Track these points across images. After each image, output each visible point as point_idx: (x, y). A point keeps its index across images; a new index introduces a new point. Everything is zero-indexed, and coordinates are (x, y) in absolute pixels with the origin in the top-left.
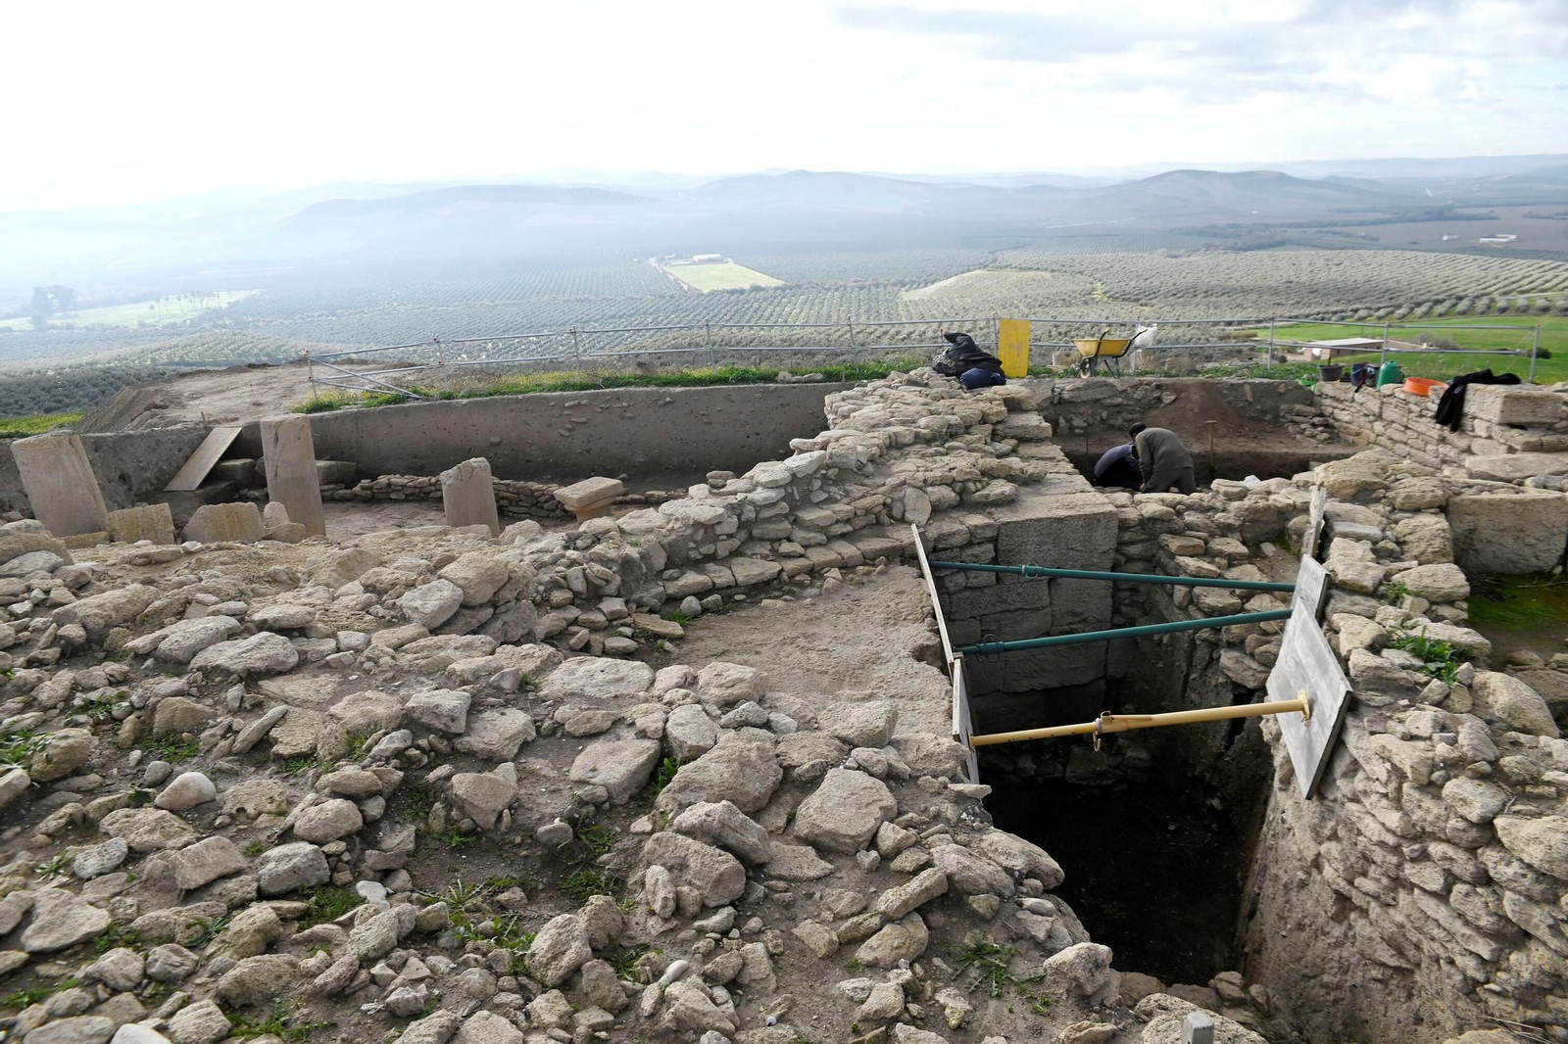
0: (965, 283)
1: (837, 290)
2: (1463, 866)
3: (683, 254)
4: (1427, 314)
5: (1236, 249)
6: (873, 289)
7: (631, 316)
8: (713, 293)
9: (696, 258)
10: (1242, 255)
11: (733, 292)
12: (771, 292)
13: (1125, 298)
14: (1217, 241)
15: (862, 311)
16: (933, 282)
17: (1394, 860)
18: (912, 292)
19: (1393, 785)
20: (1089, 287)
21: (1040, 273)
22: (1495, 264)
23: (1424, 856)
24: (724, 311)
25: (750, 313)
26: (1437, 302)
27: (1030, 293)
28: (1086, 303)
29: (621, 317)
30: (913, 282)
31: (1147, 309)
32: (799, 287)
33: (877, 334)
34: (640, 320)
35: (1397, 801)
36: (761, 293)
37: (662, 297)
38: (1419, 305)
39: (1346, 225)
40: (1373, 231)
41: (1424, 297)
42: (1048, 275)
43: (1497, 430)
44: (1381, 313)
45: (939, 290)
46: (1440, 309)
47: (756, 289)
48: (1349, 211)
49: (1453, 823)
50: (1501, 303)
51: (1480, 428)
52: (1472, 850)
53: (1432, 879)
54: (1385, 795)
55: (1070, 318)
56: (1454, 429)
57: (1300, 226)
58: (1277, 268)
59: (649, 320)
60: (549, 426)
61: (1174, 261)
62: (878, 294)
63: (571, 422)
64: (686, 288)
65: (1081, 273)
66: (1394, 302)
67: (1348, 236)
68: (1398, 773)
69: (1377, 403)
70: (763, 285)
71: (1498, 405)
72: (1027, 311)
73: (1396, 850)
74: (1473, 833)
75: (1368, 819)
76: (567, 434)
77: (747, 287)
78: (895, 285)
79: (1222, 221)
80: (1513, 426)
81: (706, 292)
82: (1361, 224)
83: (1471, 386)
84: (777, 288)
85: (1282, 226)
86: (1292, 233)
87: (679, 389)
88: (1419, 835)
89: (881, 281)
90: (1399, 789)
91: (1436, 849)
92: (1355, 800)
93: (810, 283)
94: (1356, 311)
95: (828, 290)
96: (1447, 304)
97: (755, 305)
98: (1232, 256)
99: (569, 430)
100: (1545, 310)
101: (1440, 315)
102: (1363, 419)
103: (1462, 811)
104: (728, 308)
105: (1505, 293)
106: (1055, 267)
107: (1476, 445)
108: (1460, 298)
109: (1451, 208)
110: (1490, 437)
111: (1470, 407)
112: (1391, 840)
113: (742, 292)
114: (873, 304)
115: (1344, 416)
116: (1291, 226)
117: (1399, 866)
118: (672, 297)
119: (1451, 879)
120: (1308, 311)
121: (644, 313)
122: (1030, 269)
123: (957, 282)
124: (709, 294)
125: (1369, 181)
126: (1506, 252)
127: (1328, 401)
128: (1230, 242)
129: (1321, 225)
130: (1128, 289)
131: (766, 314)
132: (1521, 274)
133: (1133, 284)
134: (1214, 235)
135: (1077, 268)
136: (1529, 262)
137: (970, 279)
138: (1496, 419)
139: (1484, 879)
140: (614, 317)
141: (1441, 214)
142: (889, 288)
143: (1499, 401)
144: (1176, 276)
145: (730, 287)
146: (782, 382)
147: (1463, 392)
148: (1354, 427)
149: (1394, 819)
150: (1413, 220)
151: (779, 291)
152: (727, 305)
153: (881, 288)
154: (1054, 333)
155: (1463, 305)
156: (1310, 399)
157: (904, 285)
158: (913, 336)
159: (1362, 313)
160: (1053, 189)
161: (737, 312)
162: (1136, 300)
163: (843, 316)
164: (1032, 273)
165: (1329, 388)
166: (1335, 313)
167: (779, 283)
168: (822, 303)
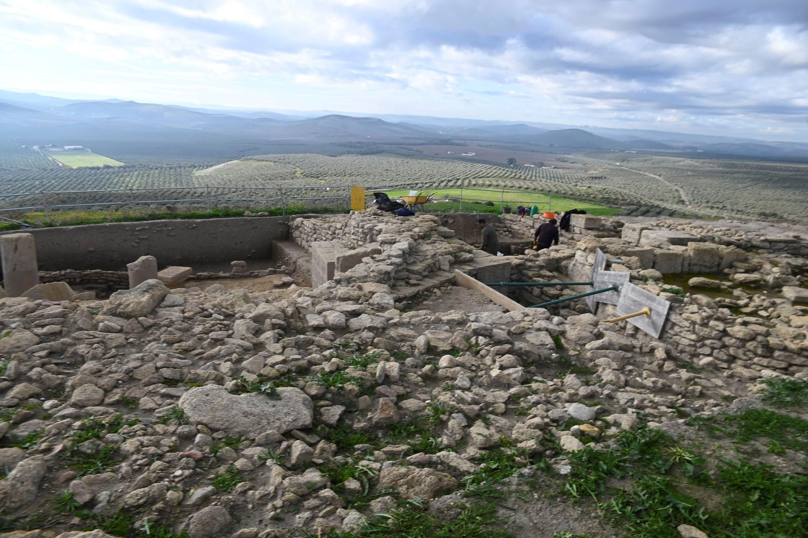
0: (228, 167)
1: (157, 169)
2: (718, 344)
3: (58, 144)
4: (446, 186)
5: (362, 154)
6: (178, 169)
7: (23, 180)
8: (80, 169)
9: (66, 147)
10: (364, 157)
11: (92, 168)
12: (117, 169)
13: (312, 176)
14: (353, 150)
15: (172, 181)
16: (211, 166)
17: (694, 349)
18: (200, 171)
19: (692, 327)
20: (294, 170)
21: (268, 163)
22: (469, 165)
23: (704, 345)
24: (88, 179)
25: (104, 180)
26: (449, 181)
27: (263, 172)
28: (293, 178)
29: (15, 181)
30: (200, 166)
31: (323, 181)
32: (134, 167)
33: (183, 193)
34: (30, 183)
35: (694, 332)
36: (111, 170)
37: (45, 170)
38: (442, 182)
39: (408, 145)
40: (420, 148)
41: (444, 179)
42: (272, 164)
43: (584, 231)
44: (428, 185)
45: (215, 170)
46: (451, 184)
47: (108, 167)
48: (411, 138)
49: (715, 332)
50: (474, 182)
51: (577, 230)
52: (720, 339)
53: (707, 350)
54: (689, 331)
55: (286, 186)
56: (566, 231)
57: (389, 144)
58: (381, 163)
59: (37, 183)
60: (125, 241)
61: (334, 158)
62: (181, 171)
63: (139, 239)
64: (61, 165)
65: (289, 163)
66: (432, 180)
67: (410, 150)
68: (694, 323)
69: (532, 222)
70: (111, 165)
71: (583, 221)
72: (263, 182)
73: (694, 346)
74: (721, 334)
75: (683, 339)
76: (135, 245)
77: (101, 165)
78: (190, 167)
79: (354, 140)
80: (589, 229)
81: (75, 167)
82: (415, 144)
83: (572, 215)
84: (120, 167)
85: (381, 143)
86: (386, 147)
87: (199, 220)
88: (703, 339)
89: (182, 164)
90: (694, 328)
91: (708, 342)
92: (676, 335)
93: (141, 164)
94: (417, 184)
95: (152, 169)
96: (453, 182)
97: (107, 176)
98: (360, 157)
99: (137, 243)
100: (490, 186)
101: (451, 187)
102: (525, 228)
103: (717, 328)
104: (90, 177)
105: (474, 178)
106: (276, 160)
107: (576, 237)
108: (458, 179)
109: (450, 139)
110: (581, 233)
111: (573, 223)
112: (692, 343)
113: (98, 168)
114: (178, 177)
115: (516, 227)
116: (385, 144)
117: (695, 350)
118: (52, 170)
119: (713, 349)
120: (397, 184)
121: (33, 179)
122: (263, 160)
123: (225, 166)
124: (77, 169)
125: (417, 126)
126: (472, 160)
127: (508, 222)
128: (359, 150)
129: (398, 144)
130: (313, 172)
131: (114, 181)
132: (479, 170)
133: (315, 169)
134: (351, 147)
135: (287, 161)
136: (481, 165)
137: (231, 165)
138: (583, 227)
139: (724, 346)
140: (10, 180)
141: (445, 142)
142: (187, 168)
143: (584, 220)
144: (335, 166)
145: (90, 166)
146: (248, 216)
147: (569, 217)
148: (521, 232)
149: (693, 337)
150: (436, 144)
151: (122, 169)
152: (90, 175)
153: (182, 169)
154: (279, 193)
155: (459, 183)
156: (500, 221)
157: (195, 167)
158: (204, 194)
159: (420, 185)
160: (271, 120)
161: (96, 180)
162: (317, 177)
163: (161, 183)
164: (264, 163)
165: (508, 216)
166: (408, 185)
167: (122, 164)
168: (148, 176)
